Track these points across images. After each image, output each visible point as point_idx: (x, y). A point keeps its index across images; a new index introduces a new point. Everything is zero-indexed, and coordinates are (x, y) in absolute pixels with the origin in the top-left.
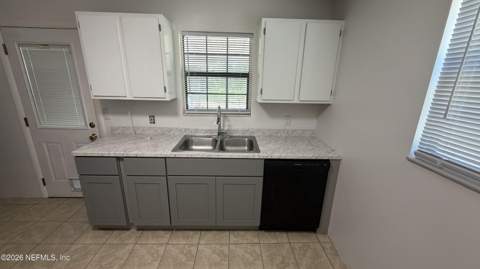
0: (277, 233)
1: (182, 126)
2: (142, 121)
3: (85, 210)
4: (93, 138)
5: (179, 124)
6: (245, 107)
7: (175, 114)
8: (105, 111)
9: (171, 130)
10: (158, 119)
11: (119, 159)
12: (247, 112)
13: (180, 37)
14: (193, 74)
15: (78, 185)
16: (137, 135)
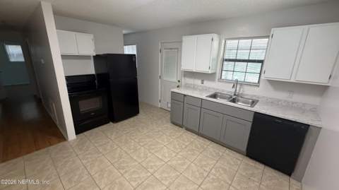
0: (257, 163)
1: (215, 87)
2: (198, 82)
3: (169, 116)
4: (178, 87)
5: (214, 86)
6: (257, 81)
7: (214, 80)
8: (185, 76)
9: (209, 88)
10: (205, 82)
11: (185, 95)
12: (257, 85)
13: (224, 41)
14: (226, 60)
15: (170, 105)
16: (194, 88)
